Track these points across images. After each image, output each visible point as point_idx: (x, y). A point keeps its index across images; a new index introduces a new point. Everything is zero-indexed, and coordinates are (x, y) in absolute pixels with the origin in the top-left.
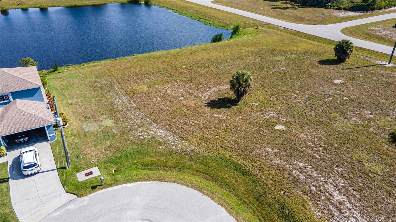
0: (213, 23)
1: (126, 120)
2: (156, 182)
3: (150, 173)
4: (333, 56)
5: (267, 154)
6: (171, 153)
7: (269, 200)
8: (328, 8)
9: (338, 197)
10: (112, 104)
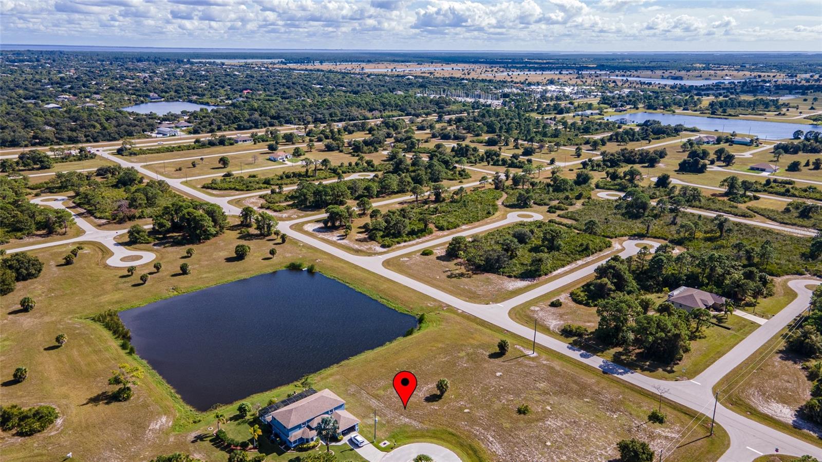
2: (416, 443)
3: (412, 440)
4: (497, 350)
5: (462, 425)
6: (417, 430)
7: (465, 443)
8: (500, 275)
9: (491, 439)
10: (370, 407)
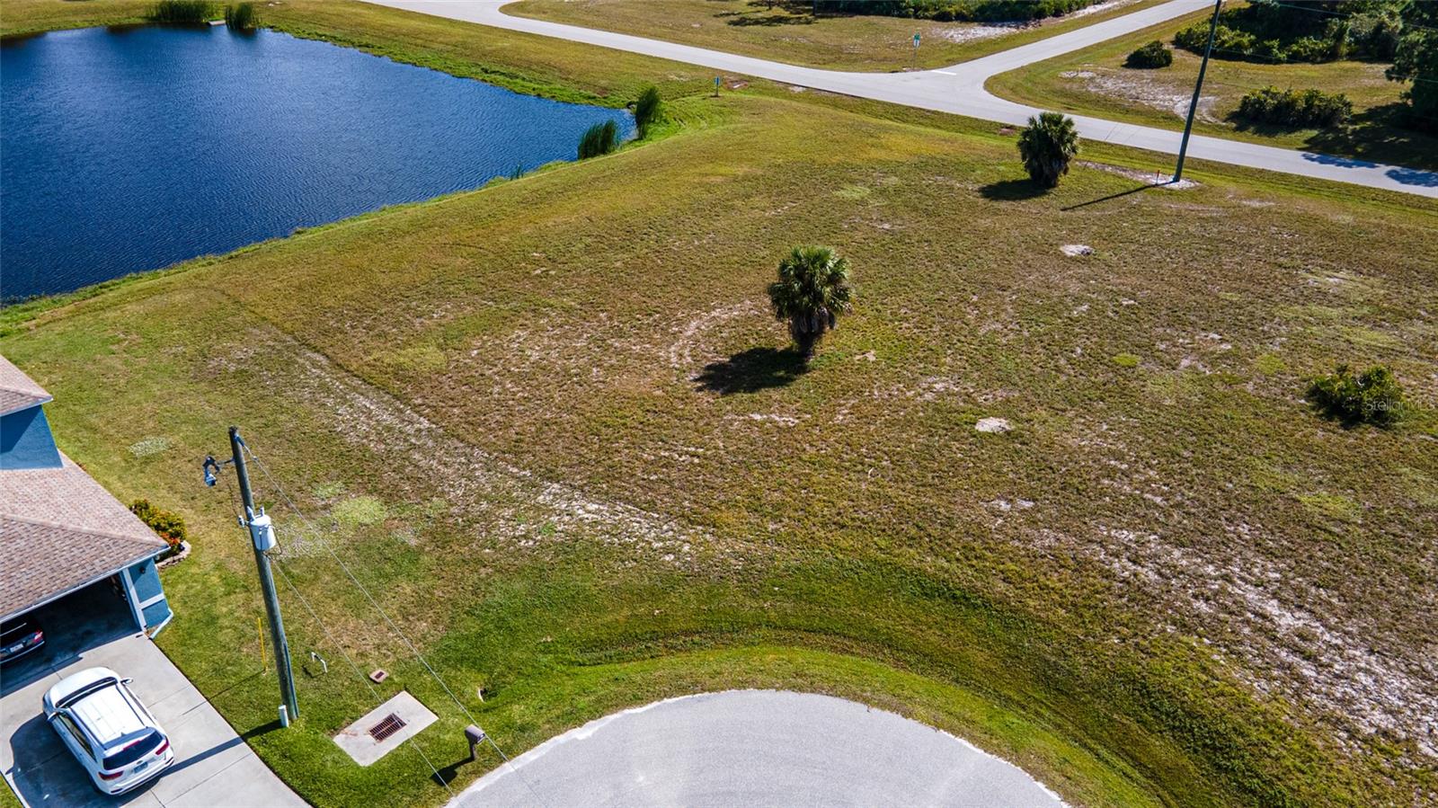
0: (546, 87)
1: (427, 487)
2: (674, 700)
3: (631, 669)
4: (1016, 169)
5: (1000, 521)
9: (1288, 621)
